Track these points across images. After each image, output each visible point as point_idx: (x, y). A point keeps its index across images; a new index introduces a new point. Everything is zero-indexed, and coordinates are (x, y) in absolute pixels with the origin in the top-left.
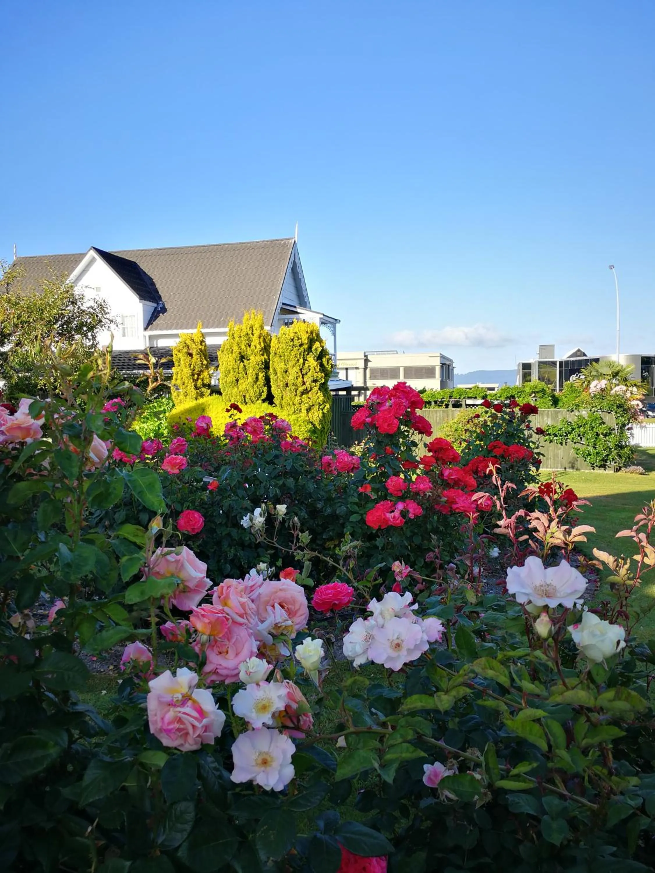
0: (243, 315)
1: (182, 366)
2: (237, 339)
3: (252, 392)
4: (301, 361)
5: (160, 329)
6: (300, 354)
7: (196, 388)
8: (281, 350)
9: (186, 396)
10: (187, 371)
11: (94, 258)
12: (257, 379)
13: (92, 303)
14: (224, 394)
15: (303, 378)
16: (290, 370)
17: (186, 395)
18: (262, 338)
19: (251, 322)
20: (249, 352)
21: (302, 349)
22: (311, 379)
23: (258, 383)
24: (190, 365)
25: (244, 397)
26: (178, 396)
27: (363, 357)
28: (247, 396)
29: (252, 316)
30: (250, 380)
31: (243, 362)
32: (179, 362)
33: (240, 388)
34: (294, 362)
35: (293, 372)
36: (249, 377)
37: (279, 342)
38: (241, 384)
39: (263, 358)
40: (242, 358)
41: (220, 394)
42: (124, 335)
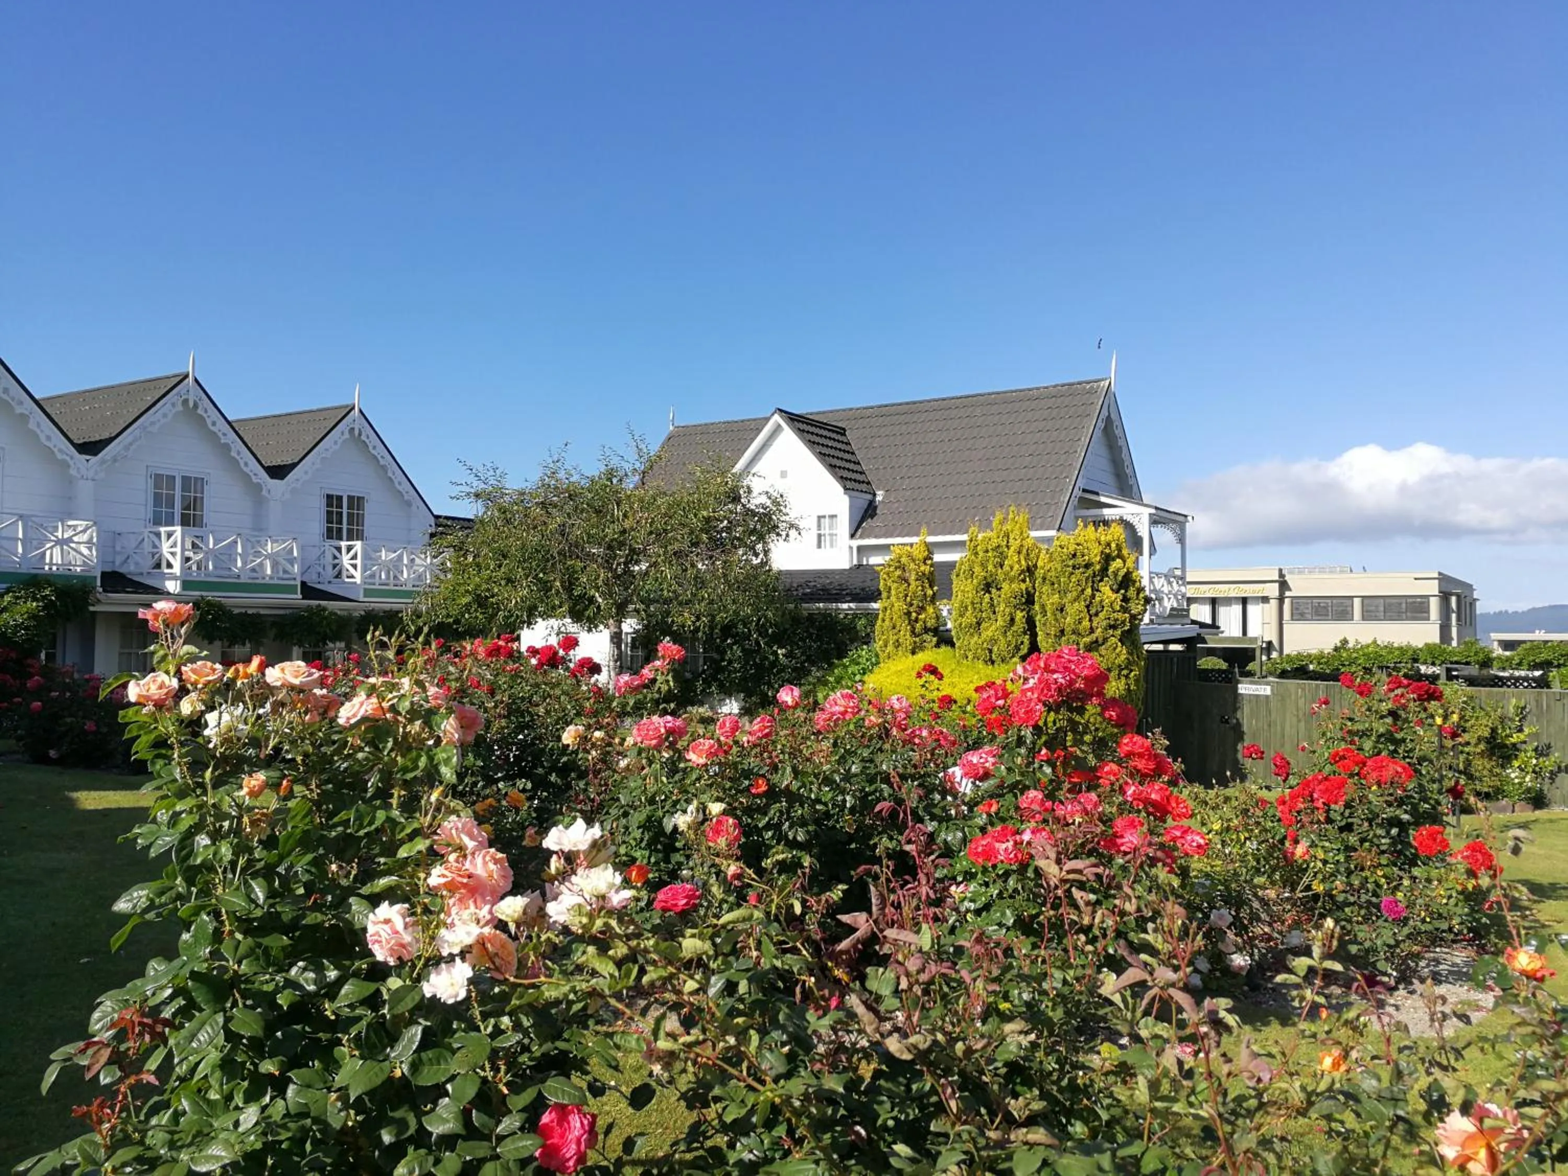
0: (994, 515)
1: (893, 599)
2: (981, 554)
3: (1002, 642)
4: (1089, 591)
5: (876, 537)
6: (1087, 579)
7: (913, 632)
8: (1053, 574)
9: (897, 647)
10: (899, 606)
11: (779, 426)
12: (1012, 620)
13: (763, 500)
14: (957, 645)
15: (1090, 620)
16: (1069, 609)
17: (897, 645)
18: (1024, 551)
19: (1008, 527)
20: (1001, 577)
21: (1090, 572)
22: (1105, 623)
23: (1014, 628)
24: (906, 596)
25: (991, 651)
26: (886, 646)
27: (1277, 578)
28: (995, 649)
29: (1011, 516)
30: (1000, 622)
31: (990, 593)
32: (889, 592)
33: (984, 636)
34: (1075, 594)
35: (1075, 609)
36: (999, 618)
37: (1051, 560)
38: (987, 629)
39: (1023, 586)
40: (987, 587)
41: (953, 645)
42: (819, 546)
